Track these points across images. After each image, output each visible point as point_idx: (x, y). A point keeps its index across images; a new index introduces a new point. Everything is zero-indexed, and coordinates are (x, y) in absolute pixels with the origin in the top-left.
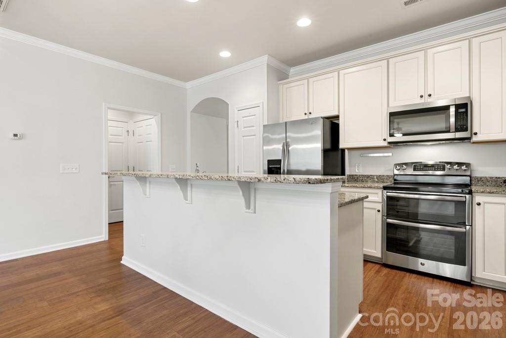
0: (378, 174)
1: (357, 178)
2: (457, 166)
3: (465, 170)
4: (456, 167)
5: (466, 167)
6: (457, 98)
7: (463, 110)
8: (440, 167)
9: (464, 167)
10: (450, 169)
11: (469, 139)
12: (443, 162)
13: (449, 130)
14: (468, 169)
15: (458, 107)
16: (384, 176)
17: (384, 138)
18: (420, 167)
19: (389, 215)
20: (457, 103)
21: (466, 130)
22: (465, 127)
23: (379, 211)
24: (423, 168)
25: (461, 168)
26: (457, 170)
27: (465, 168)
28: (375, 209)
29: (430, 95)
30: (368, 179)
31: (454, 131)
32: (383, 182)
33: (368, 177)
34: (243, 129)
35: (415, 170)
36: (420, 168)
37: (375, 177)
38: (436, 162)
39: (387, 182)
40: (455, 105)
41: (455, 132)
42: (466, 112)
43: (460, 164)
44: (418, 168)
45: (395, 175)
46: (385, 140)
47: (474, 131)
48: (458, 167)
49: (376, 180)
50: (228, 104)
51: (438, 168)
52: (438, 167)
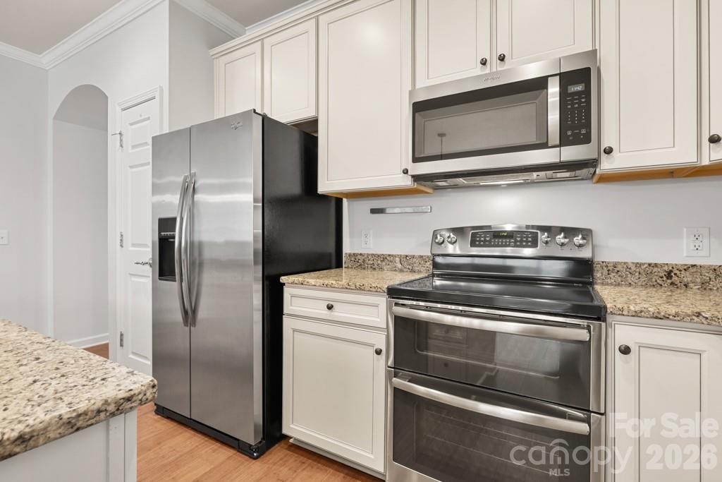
0: (403, 253)
1: (364, 261)
2: (562, 235)
3: (580, 246)
4: (560, 238)
5: (583, 238)
6: (565, 58)
7: (579, 88)
8: (527, 237)
9: (578, 239)
10: (547, 243)
11: (593, 163)
12: (533, 227)
13: (545, 141)
14: (587, 243)
15: (567, 79)
16: (413, 257)
17: (403, 168)
18: (485, 237)
19: (398, 367)
20: (566, 68)
21: (587, 139)
22: (583, 131)
23: (378, 352)
24: (490, 241)
25: (571, 241)
26: (563, 245)
27: (581, 242)
28: (372, 346)
29: (502, 58)
30: (384, 263)
31: (557, 142)
32: (413, 271)
33: (384, 258)
34: (130, 151)
35: (473, 244)
36: (485, 241)
37: (397, 259)
38: (519, 227)
39: (419, 272)
40: (560, 74)
41: (560, 146)
42: (587, 92)
43: (570, 232)
44: (480, 241)
45: (434, 255)
46: (406, 172)
47: (605, 145)
48: (565, 237)
49: (399, 266)
50: (107, 97)
51: (521, 241)
52: (522, 237)
